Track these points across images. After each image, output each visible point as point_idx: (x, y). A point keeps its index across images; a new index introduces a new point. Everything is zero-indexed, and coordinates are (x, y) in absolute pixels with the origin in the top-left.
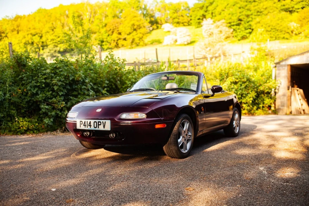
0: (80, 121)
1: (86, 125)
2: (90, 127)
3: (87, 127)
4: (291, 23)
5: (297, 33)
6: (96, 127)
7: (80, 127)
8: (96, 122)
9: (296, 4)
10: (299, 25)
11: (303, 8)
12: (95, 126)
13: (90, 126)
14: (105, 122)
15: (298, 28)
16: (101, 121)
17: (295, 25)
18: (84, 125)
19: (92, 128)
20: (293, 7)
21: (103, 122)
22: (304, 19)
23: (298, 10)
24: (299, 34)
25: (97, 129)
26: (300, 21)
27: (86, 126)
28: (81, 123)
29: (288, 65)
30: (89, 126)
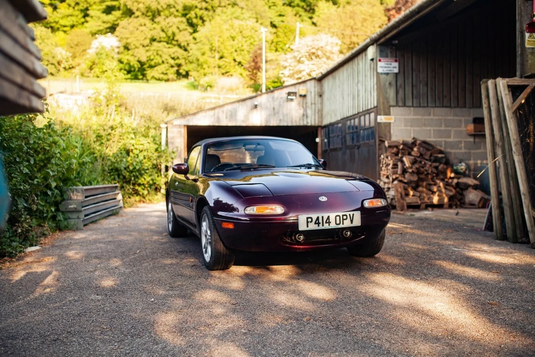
0: (307, 218)
1: (320, 223)
2: (329, 225)
3: (323, 226)
4: (56, 49)
5: (67, 67)
6: (339, 224)
7: (308, 227)
8: (339, 216)
9: (62, 18)
10: (71, 54)
11: (72, 26)
12: (338, 222)
13: (329, 223)
14: (353, 214)
15: (67, 58)
16: (348, 214)
17: (64, 52)
18: (315, 223)
19: (333, 225)
20: (57, 23)
21: (350, 215)
22: (77, 45)
23: (65, 29)
24: (70, 68)
25: (341, 226)
26: (72, 47)
27: (321, 225)
28: (309, 220)
29: (185, 126)
30: (326, 222)
